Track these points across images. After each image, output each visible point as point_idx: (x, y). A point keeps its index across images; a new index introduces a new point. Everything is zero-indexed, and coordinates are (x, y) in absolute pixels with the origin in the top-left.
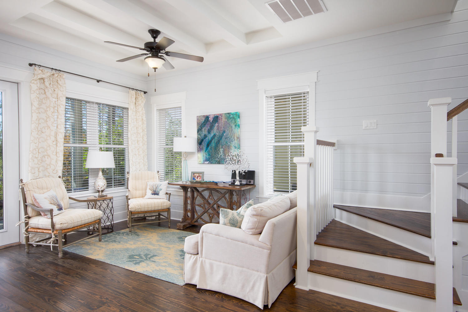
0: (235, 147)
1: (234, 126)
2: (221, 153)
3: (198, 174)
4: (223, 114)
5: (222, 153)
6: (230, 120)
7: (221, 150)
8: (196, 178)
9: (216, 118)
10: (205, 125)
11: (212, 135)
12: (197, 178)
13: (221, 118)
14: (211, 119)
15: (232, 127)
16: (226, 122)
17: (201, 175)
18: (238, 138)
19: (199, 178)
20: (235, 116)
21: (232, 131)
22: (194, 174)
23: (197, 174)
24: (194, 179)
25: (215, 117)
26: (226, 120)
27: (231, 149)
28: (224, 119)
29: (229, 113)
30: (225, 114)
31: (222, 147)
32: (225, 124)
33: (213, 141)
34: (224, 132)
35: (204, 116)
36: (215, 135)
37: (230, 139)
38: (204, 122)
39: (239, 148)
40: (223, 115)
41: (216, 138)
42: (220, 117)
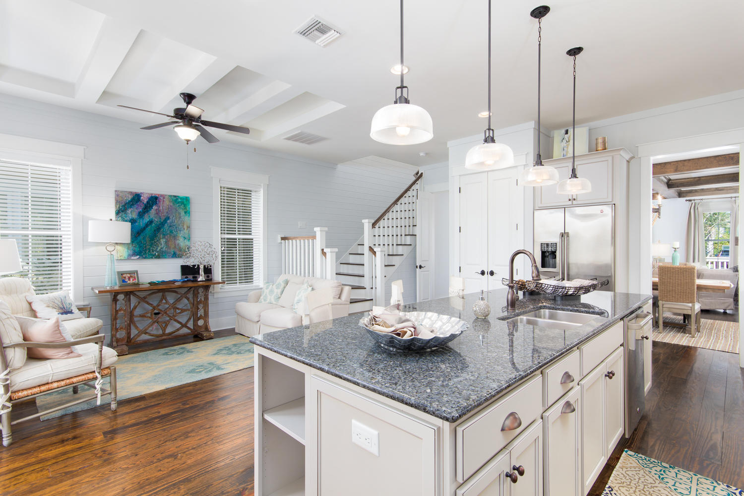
0: (184, 237)
1: (183, 213)
2: (161, 244)
3: (129, 274)
4: (166, 195)
5: (163, 245)
6: (178, 205)
7: (163, 241)
8: (127, 280)
9: (154, 200)
10: (133, 205)
11: (146, 219)
12: (129, 280)
13: (163, 201)
14: (145, 199)
15: (179, 213)
16: (171, 206)
17: (133, 275)
18: (189, 227)
19: (131, 279)
20: (185, 201)
21: (180, 218)
22: (122, 274)
23: (127, 274)
24: (124, 281)
25: (152, 197)
26: (172, 204)
27: (178, 240)
28: (167, 203)
29: (175, 196)
30: (169, 196)
31: (164, 238)
32: (168, 208)
33: (148, 229)
34: (168, 218)
35: (131, 193)
36: (151, 222)
37: (176, 228)
38: (130, 202)
39: (189, 239)
40: (166, 197)
41: (153, 225)
42: (162, 198)
